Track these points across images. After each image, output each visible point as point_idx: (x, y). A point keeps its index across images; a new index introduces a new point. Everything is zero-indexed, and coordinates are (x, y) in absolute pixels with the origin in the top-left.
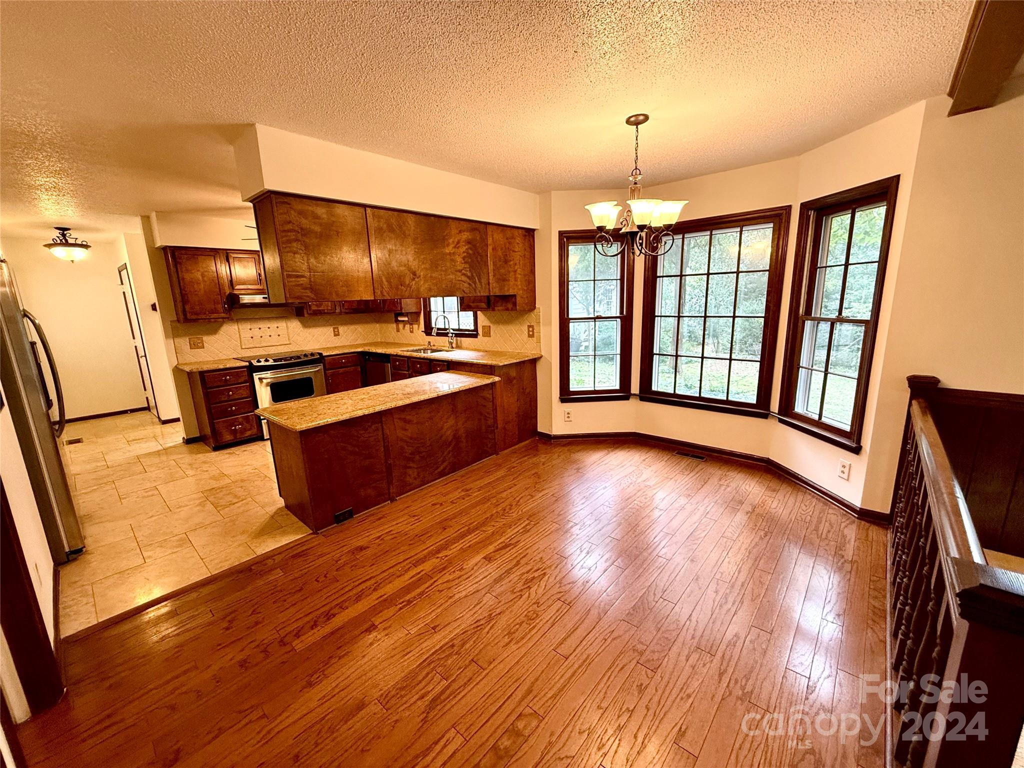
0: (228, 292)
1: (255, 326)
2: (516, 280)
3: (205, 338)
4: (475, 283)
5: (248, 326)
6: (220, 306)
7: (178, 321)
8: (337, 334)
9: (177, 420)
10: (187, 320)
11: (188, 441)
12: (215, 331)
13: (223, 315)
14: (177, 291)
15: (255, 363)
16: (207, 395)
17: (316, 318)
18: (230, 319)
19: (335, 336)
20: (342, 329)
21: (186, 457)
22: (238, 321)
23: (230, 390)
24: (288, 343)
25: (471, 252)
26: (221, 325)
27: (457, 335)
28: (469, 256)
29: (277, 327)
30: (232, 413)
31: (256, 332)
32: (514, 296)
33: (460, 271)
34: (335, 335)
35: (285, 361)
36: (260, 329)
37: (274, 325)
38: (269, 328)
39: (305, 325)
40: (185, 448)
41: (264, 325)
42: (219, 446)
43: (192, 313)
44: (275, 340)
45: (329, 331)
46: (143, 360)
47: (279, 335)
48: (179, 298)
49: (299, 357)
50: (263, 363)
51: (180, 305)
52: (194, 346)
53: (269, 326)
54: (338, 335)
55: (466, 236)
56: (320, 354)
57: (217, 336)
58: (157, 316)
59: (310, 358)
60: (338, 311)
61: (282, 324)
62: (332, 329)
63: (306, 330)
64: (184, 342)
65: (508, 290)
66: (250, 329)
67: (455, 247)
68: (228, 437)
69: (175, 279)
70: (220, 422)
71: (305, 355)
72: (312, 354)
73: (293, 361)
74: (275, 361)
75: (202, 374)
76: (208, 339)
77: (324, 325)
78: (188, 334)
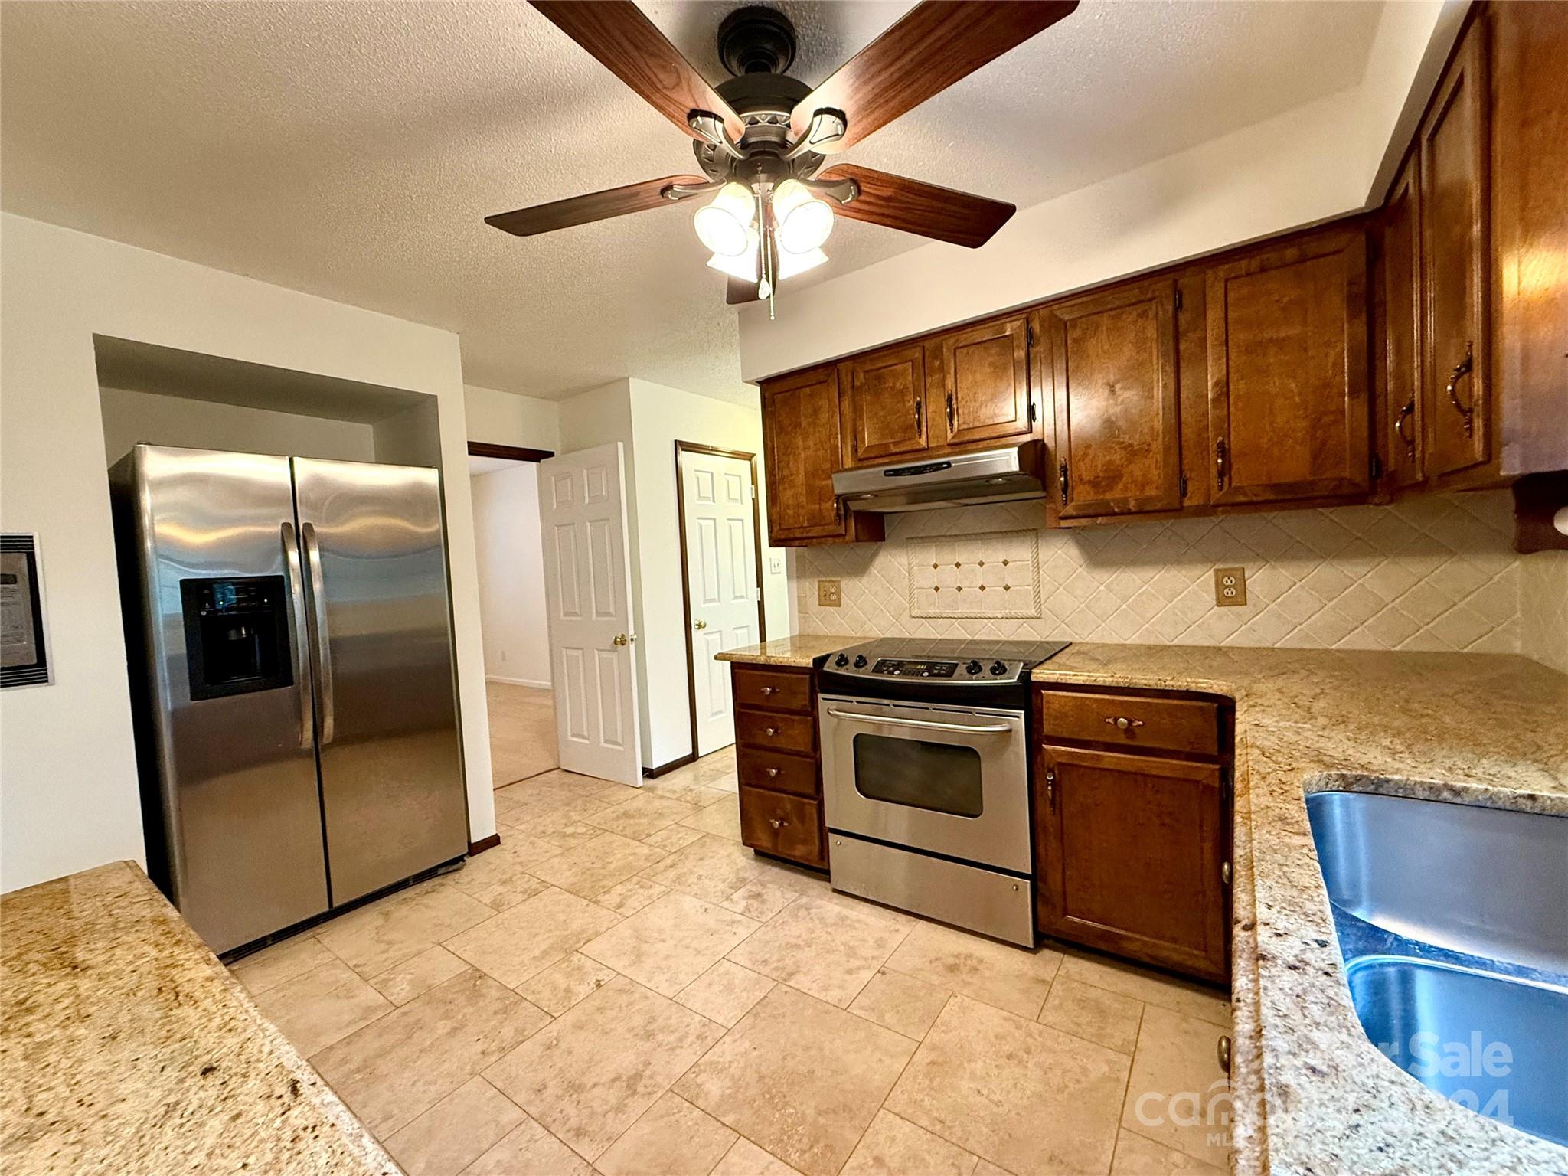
1: (947, 556)
3: (846, 585)
5: (930, 557)
8: (1231, 595)
15: (830, 665)
19: (1220, 604)
20: (1259, 578)
22: (908, 542)
24: (1032, 612)
26: (874, 553)
29: (1005, 563)
31: (949, 576)
34: (1223, 601)
35: (903, 674)
36: (958, 565)
37: (994, 554)
38: (981, 564)
39: (1097, 557)
41: (969, 555)
44: (994, 602)
45: (1196, 581)
47: (1007, 588)
49: (949, 671)
50: (849, 671)
52: (824, 600)
53: (981, 557)
57: (865, 579)
59: (986, 680)
61: (1020, 553)
62: (1209, 576)
63: (1099, 574)
66: (935, 566)
71: (975, 668)
73: (925, 680)
74: (880, 668)
76: (850, 587)
77: (1176, 559)
78: (820, 573)
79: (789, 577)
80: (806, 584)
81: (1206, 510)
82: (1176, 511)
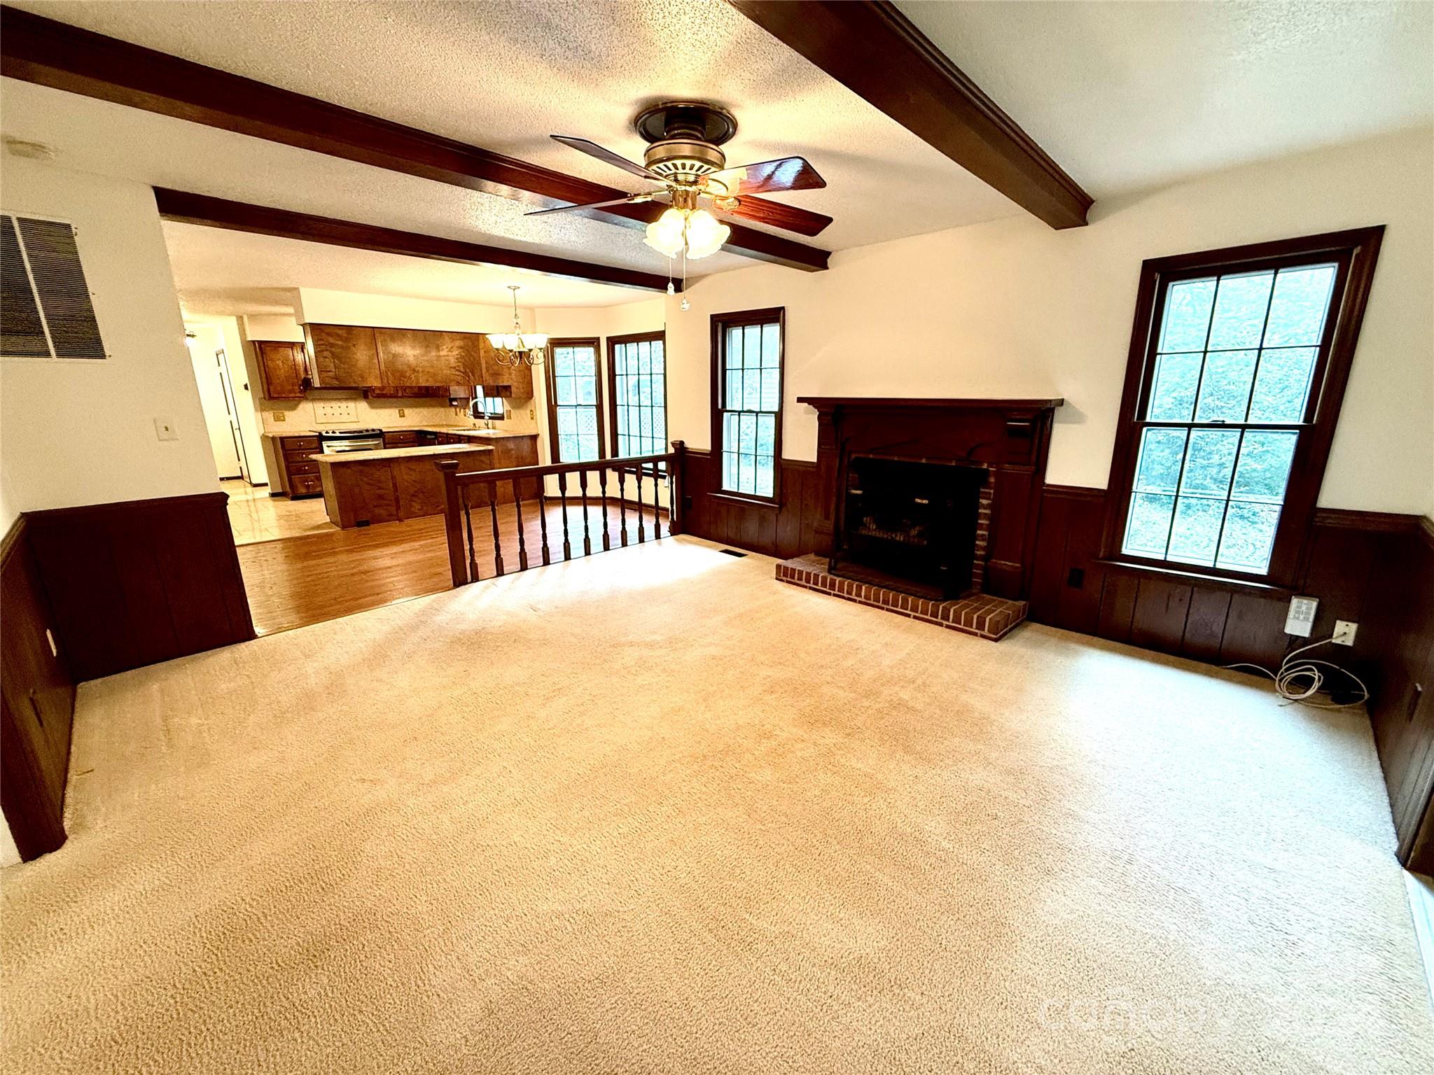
0: (303, 376)
1: (328, 405)
2: (510, 374)
3: (287, 413)
4: (469, 377)
5: (321, 404)
6: (297, 387)
7: (265, 398)
8: (402, 415)
9: (266, 485)
10: (271, 398)
11: (273, 495)
12: (294, 408)
13: (300, 395)
14: (264, 375)
15: (324, 434)
16: (286, 457)
17: (380, 400)
18: (305, 399)
20: (407, 411)
21: (270, 503)
22: (313, 400)
23: (304, 453)
24: (356, 421)
25: (463, 354)
26: (299, 403)
27: (491, 418)
28: (462, 357)
29: (347, 407)
30: (306, 472)
31: (328, 410)
32: (509, 387)
33: (455, 368)
34: (400, 416)
35: (349, 434)
36: (332, 407)
37: (344, 404)
38: (339, 407)
39: (372, 407)
40: (269, 499)
41: (335, 404)
42: (296, 497)
43: (276, 392)
44: (345, 418)
45: (394, 412)
46: (237, 433)
47: (348, 414)
48: (264, 380)
49: (361, 432)
50: (331, 434)
51: (265, 386)
52: (277, 419)
53: (340, 405)
54: (404, 416)
55: (459, 343)
56: (381, 430)
57: (295, 412)
58: (249, 393)
59: (371, 433)
60: (400, 394)
61: (351, 404)
62: (397, 411)
63: (373, 410)
64: (269, 415)
65: (503, 382)
66: (323, 407)
67: (449, 351)
68: (303, 491)
69: (261, 364)
70: (296, 478)
71: (367, 431)
72: (373, 430)
73: (356, 434)
74: (340, 433)
75: (282, 439)
76: (289, 415)
77: (390, 407)
78: (273, 409)
79: (256, 410)
80: (266, 414)
81: (400, 397)
82: (397, 397)
